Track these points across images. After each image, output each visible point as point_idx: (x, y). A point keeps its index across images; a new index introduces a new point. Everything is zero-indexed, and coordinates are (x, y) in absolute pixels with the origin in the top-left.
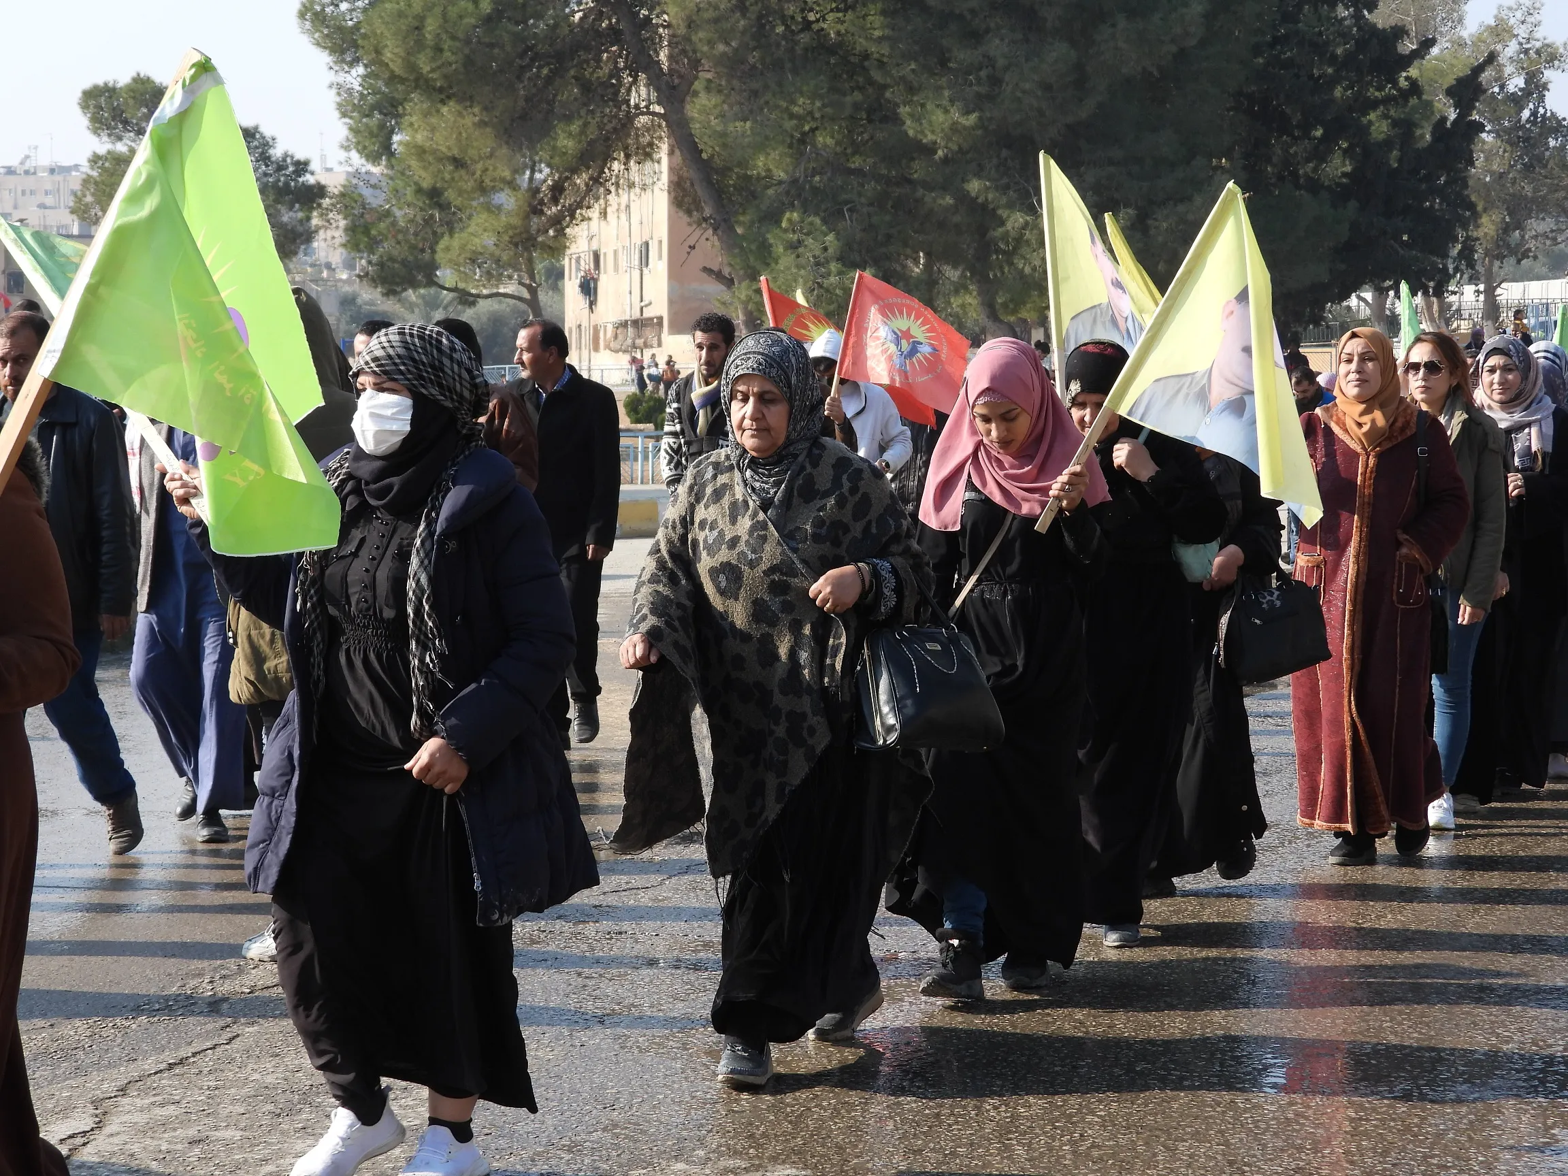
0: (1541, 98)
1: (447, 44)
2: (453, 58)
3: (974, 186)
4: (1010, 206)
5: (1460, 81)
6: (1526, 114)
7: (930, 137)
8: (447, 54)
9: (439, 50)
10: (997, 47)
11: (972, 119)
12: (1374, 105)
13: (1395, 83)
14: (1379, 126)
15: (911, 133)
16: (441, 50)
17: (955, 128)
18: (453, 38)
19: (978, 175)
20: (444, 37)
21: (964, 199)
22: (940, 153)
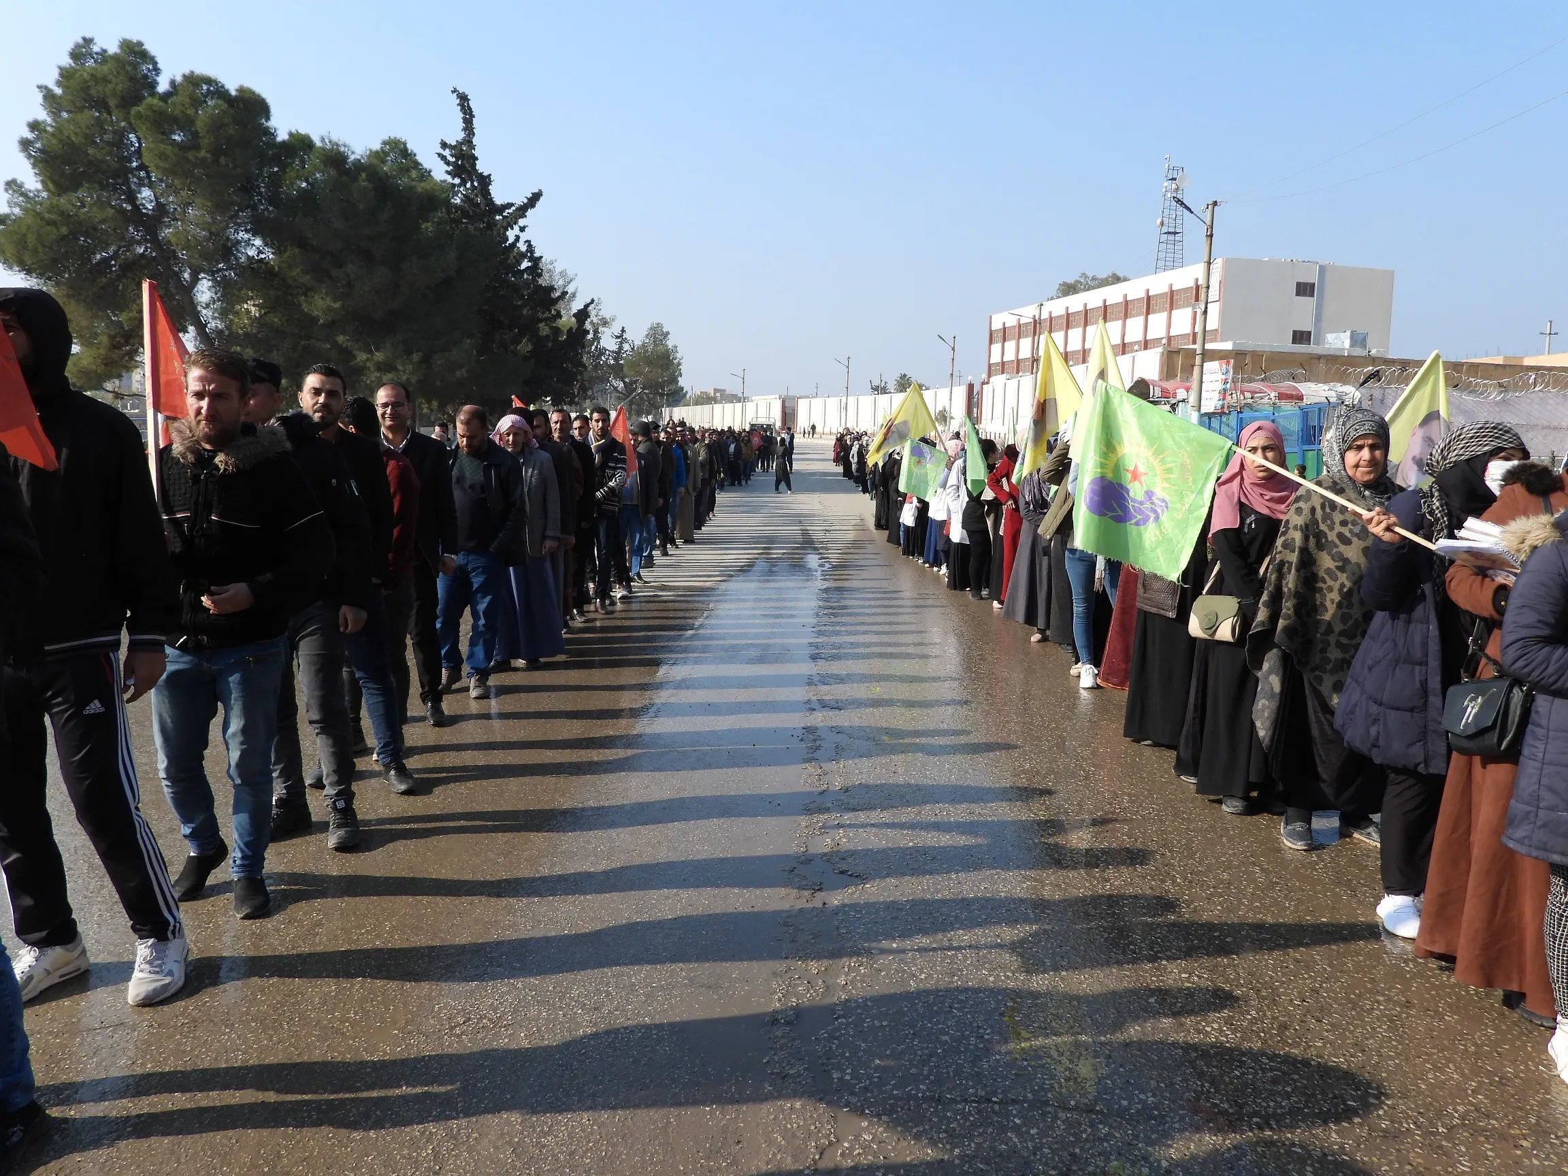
0: (599, 342)
1: (40, 249)
2: (45, 257)
3: (340, 339)
4: (360, 349)
5: (579, 311)
6: (593, 347)
7: (316, 313)
8: (41, 255)
9: (35, 251)
10: (350, 268)
11: (337, 305)
12: (541, 321)
13: (550, 312)
14: (544, 330)
15: (306, 310)
16: (38, 252)
17: (330, 309)
18: (44, 246)
19: (344, 333)
20: (39, 245)
21: (335, 345)
22: (321, 321)
